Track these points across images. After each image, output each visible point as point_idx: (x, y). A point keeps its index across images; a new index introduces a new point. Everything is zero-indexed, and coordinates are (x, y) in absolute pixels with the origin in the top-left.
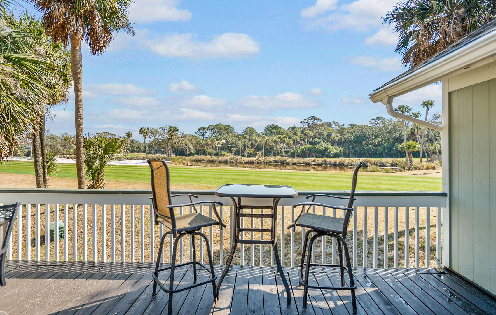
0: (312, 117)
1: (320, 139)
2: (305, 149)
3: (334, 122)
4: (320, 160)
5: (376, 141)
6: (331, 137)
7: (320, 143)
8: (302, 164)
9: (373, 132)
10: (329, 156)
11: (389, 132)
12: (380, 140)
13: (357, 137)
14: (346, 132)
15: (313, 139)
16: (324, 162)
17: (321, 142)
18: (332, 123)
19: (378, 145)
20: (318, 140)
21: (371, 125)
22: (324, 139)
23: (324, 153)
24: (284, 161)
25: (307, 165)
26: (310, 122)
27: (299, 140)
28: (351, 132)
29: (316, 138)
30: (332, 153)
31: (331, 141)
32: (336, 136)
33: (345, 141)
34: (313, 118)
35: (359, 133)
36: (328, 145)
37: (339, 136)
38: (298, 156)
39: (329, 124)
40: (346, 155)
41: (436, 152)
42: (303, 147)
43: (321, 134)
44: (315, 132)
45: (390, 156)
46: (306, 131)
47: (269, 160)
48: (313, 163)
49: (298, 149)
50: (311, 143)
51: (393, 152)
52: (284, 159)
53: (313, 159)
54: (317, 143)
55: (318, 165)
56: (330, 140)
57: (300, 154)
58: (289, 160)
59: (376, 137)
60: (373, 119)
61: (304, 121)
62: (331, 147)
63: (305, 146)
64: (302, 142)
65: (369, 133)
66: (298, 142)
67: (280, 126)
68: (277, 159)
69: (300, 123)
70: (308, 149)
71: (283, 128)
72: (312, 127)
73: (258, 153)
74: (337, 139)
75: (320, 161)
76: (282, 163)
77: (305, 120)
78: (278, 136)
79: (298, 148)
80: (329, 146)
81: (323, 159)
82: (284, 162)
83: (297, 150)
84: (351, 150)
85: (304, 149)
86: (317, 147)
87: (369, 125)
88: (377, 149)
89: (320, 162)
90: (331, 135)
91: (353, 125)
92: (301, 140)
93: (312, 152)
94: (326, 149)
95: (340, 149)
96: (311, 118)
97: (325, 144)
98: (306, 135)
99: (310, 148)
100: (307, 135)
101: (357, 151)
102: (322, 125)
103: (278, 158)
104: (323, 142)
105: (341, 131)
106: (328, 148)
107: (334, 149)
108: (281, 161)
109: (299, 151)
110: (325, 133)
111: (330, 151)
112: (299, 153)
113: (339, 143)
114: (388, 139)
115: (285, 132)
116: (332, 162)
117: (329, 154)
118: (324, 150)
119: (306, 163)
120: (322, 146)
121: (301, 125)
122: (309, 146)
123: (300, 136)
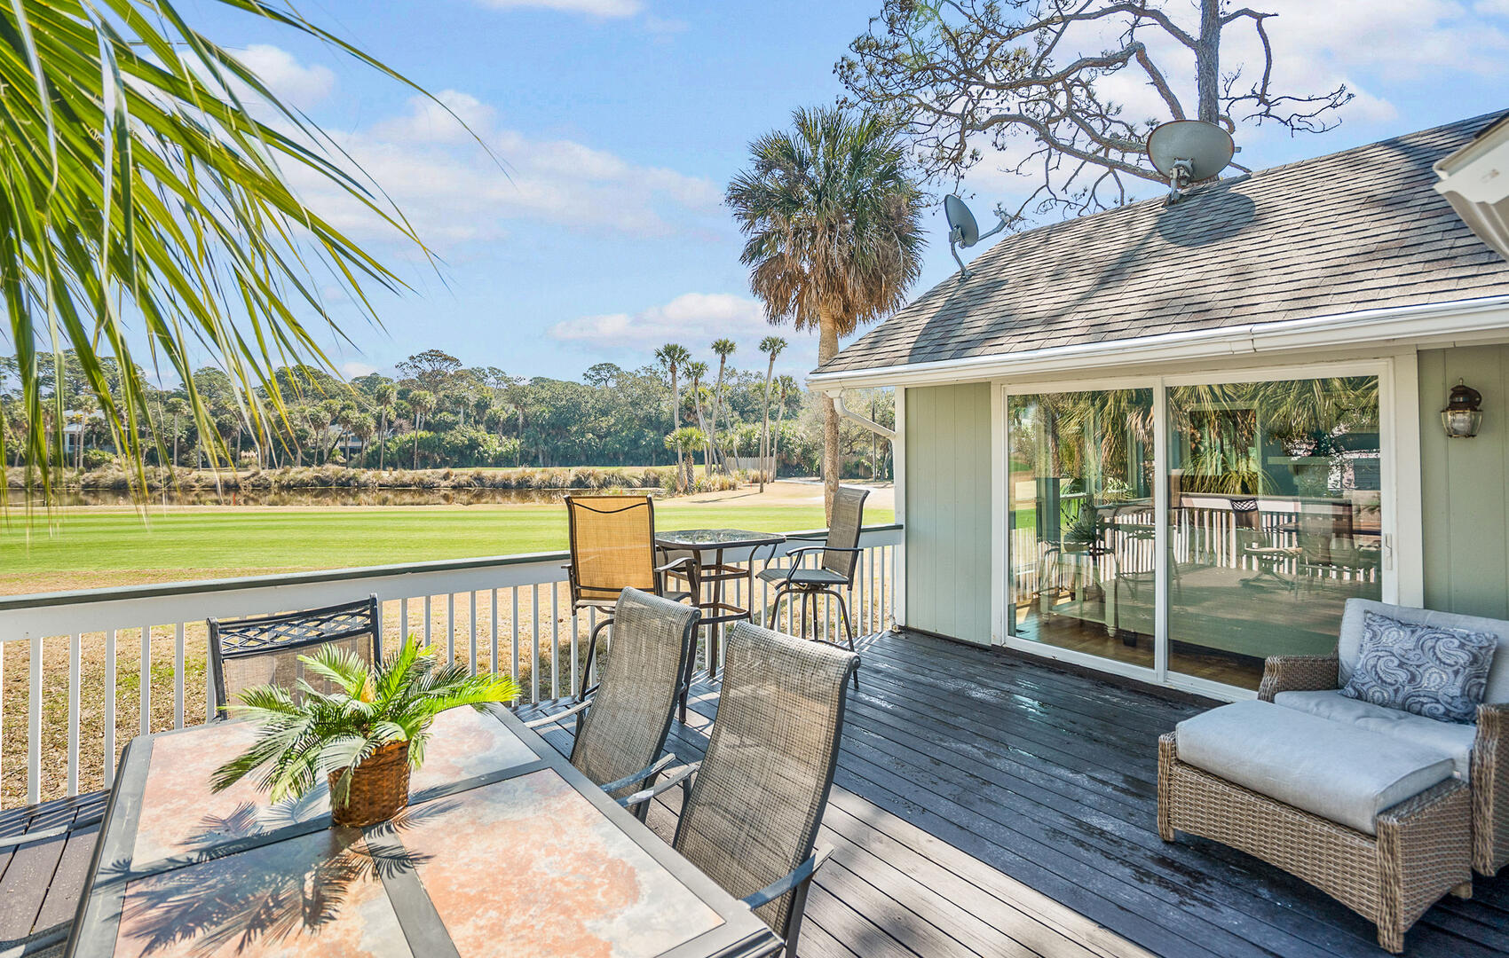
0: (433, 351)
1: (457, 414)
2: (413, 442)
3: (492, 370)
4: (464, 474)
5: (605, 423)
6: (488, 411)
7: (457, 427)
8: (410, 485)
9: (597, 401)
10: (481, 462)
11: (634, 404)
12: (613, 421)
13: (558, 413)
14: (530, 400)
15: (435, 414)
16: (475, 479)
17: (457, 423)
18: (487, 371)
19: (608, 434)
20: (450, 418)
21: (588, 382)
22: (467, 416)
23: (467, 454)
24: (351, 479)
25: (426, 488)
26: (427, 367)
27: (393, 416)
28: (544, 399)
29: (445, 413)
30: (489, 455)
31: (489, 420)
32: (501, 408)
33: (527, 424)
34: (435, 355)
35: (564, 402)
36: (478, 431)
37: (512, 408)
38: (392, 464)
39: (477, 375)
40: (529, 459)
41: (732, 451)
42: (405, 437)
43: (459, 401)
44: (442, 393)
45: (634, 461)
46: (416, 392)
47: (300, 477)
48: (444, 483)
49: (389, 444)
50: (428, 426)
51: (640, 451)
52: (352, 473)
53: (443, 471)
54: (449, 426)
55: (458, 488)
56: (486, 418)
57: (397, 457)
58: (367, 475)
59: (605, 413)
60: (593, 369)
61: (408, 361)
62: (487, 437)
63: (413, 434)
64: (402, 421)
65: (588, 404)
66: (390, 423)
68: (328, 473)
69: (396, 366)
70: (423, 443)
71: (335, 379)
72: (432, 381)
73: (243, 454)
74: (504, 416)
75: (466, 478)
76: (343, 484)
77: (412, 358)
78: (322, 404)
79: (389, 441)
80: (481, 434)
81: (472, 471)
82: (352, 482)
83: (385, 445)
84: (542, 447)
85: (408, 442)
86: (448, 437)
87: (583, 382)
88: (605, 445)
89: (463, 479)
90: (487, 406)
91: (543, 380)
92: (399, 416)
93: (433, 452)
94: (473, 444)
95: (513, 444)
96: (431, 356)
97: (470, 429)
98: (416, 403)
99: (428, 438)
100: (419, 403)
101: (556, 449)
102: (460, 376)
103: (330, 470)
104: (465, 423)
105: (516, 396)
106: (480, 440)
107: (495, 444)
108: (338, 479)
109: (394, 449)
110: (472, 398)
111: (486, 448)
112: (392, 454)
113: (510, 428)
114: (629, 420)
115: (342, 391)
116: (498, 479)
117: (482, 456)
118: (468, 447)
119: (421, 482)
120: (462, 433)
121: (398, 371)
122: (424, 434)
123: (397, 404)
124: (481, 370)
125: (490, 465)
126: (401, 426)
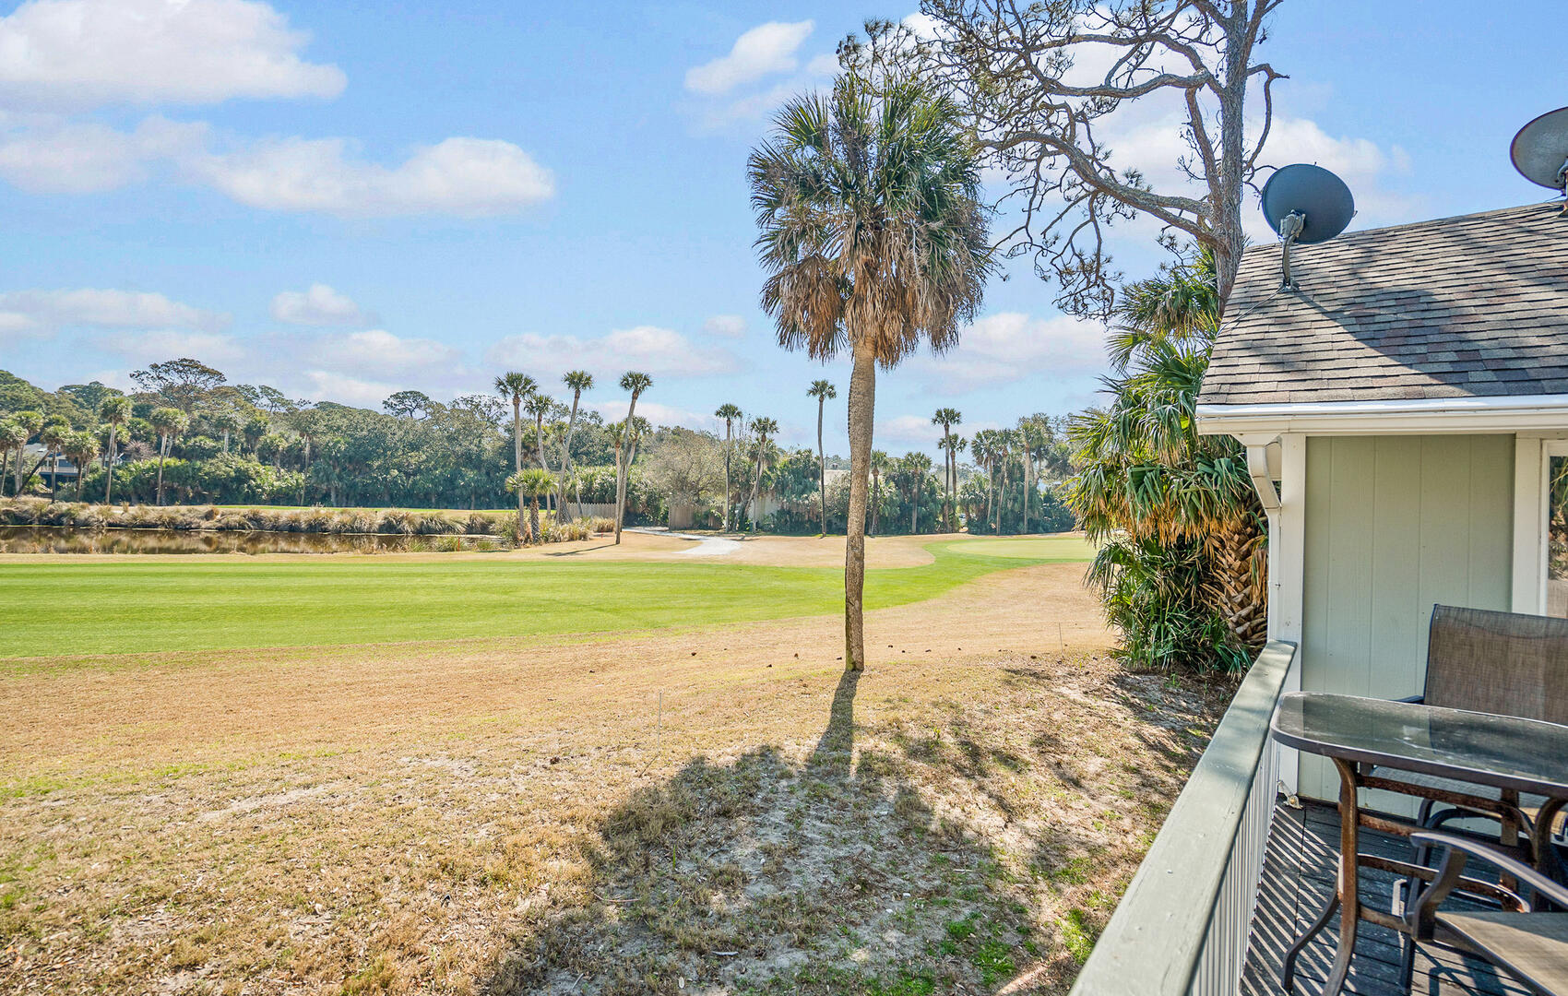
0: (186, 360)
1: (217, 439)
3: (265, 390)
4: (236, 512)
5: (415, 459)
6: (262, 438)
7: (219, 455)
8: (156, 525)
9: (407, 433)
10: (252, 498)
11: (451, 439)
12: (424, 457)
13: (357, 444)
14: (321, 428)
15: (186, 438)
16: (250, 519)
17: (219, 450)
18: (258, 391)
19: (417, 471)
20: (209, 443)
21: (388, 411)
22: (233, 442)
23: (233, 489)
24: (63, 515)
25: (179, 529)
26: (176, 379)
27: (126, 437)
28: (339, 428)
29: (202, 437)
30: (264, 490)
31: (263, 448)
32: (280, 435)
33: (314, 455)
34: (187, 365)
35: (365, 433)
36: (249, 461)
37: (295, 436)
39: (245, 395)
40: (311, 498)
41: (575, 497)
42: (144, 464)
43: (223, 424)
44: (196, 414)
45: (448, 502)
46: (164, 409)
48: (205, 524)
49: (119, 472)
50: (176, 452)
51: (457, 491)
52: (63, 508)
53: (204, 508)
54: (210, 454)
55: (226, 530)
56: (258, 446)
57: (131, 489)
58: (92, 511)
59: (414, 447)
60: (396, 396)
61: (149, 370)
62: (261, 469)
63: (156, 460)
64: (140, 444)
65: (395, 436)
66: (121, 446)
67: (16, 376)
68: (26, 508)
69: (132, 376)
70: (170, 473)
71: (33, 384)
72: (183, 397)
74: (283, 445)
75: (237, 518)
76: (50, 522)
77: (155, 367)
78: (13, 416)
79: (119, 468)
80: (252, 464)
81: (246, 509)
82: (65, 520)
83: (113, 473)
84: (336, 483)
85: (148, 470)
86: (207, 467)
87: (382, 412)
88: (415, 483)
89: (234, 519)
90: (261, 432)
91: (331, 405)
92: (134, 437)
93: (185, 484)
94: (242, 477)
95: (296, 478)
96: (183, 366)
97: (237, 458)
98: (162, 423)
99: (177, 467)
100: (166, 423)
101: (353, 486)
102: (224, 394)
103: (28, 503)
104: (230, 450)
105: (301, 421)
106: (252, 472)
107: (271, 477)
108: (42, 515)
109: (127, 478)
110: (241, 421)
111: (259, 482)
112: (124, 484)
113: (292, 459)
114: (444, 456)
115: (45, 401)
116: (283, 520)
117: (253, 492)
118: (233, 480)
119: (172, 521)
120: (226, 464)
121: (134, 383)
122: (173, 462)
123: (131, 422)
124: (248, 389)
125: (264, 503)
126: (137, 450)
